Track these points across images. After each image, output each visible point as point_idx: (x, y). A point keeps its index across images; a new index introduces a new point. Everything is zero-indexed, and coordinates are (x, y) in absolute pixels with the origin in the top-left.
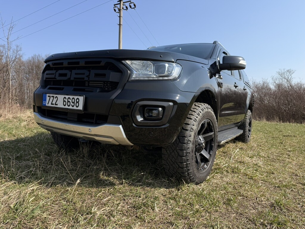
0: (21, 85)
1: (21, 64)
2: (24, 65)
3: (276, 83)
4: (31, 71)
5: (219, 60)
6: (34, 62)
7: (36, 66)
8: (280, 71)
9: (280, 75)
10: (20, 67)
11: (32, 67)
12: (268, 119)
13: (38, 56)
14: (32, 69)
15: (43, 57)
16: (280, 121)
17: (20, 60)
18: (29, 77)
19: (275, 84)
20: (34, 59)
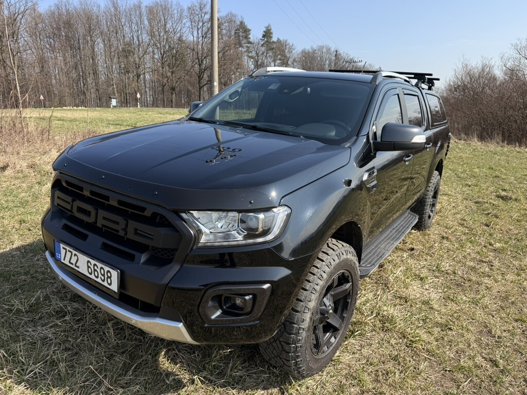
0: (42, 61)
1: (38, 18)
2: (43, 21)
3: (507, 66)
4: (57, 32)
5: (375, 131)
6: (59, 15)
7: (64, 23)
8: (518, 43)
9: (517, 52)
10: (36, 24)
11: (57, 24)
12: (481, 138)
13: (67, 3)
14: (59, 29)
15: (75, 4)
16: (503, 141)
17: (35, 10)
18: (54, 45)
19: (504, 68)
20: (59, 9)
